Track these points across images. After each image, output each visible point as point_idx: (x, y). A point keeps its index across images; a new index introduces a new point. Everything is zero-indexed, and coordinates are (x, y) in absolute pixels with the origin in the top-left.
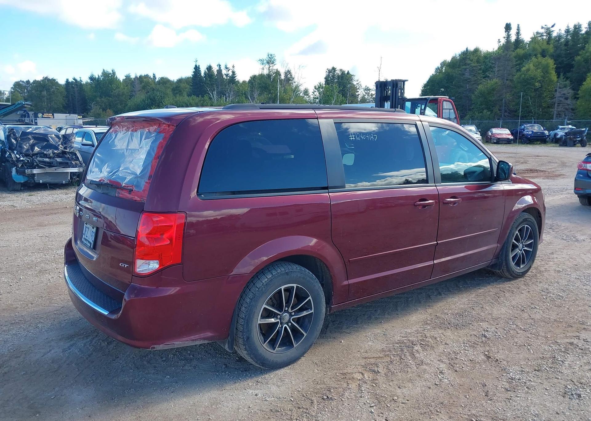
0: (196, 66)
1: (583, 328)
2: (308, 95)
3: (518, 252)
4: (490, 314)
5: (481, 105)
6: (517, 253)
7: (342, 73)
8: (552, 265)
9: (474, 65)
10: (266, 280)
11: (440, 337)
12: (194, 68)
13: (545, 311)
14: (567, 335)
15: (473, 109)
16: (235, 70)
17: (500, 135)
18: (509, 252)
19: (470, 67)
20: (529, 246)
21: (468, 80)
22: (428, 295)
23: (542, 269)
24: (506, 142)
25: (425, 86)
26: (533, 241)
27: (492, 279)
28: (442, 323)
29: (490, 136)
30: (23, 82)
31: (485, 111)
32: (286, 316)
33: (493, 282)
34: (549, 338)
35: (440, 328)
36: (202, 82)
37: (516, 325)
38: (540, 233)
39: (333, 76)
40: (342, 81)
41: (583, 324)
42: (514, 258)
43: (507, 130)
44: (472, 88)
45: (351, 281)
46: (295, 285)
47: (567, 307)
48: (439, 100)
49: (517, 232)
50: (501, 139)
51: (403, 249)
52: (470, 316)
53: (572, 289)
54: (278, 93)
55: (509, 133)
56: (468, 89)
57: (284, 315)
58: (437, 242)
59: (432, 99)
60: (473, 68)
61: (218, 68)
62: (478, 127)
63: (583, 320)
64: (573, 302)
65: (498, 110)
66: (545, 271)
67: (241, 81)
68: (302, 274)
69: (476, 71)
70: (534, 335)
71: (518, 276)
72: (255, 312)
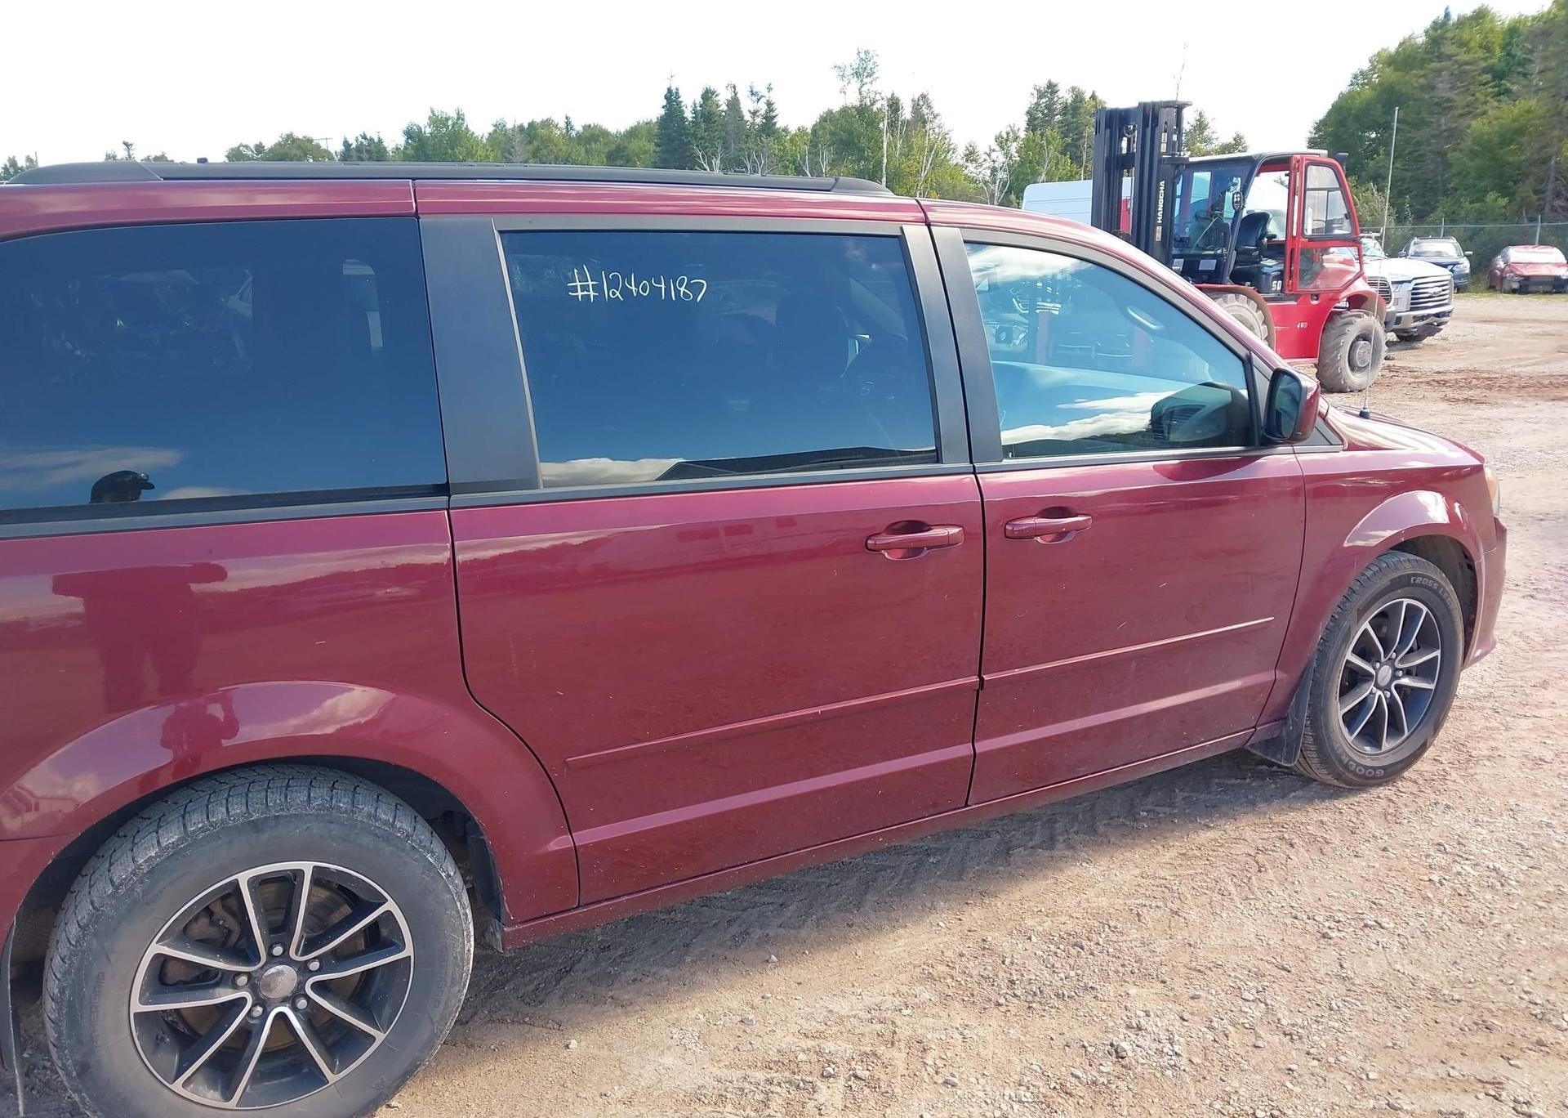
0: (669, 90)
1: (1534, 1039)
2: (976, 161)
3: (1371, 693)
4: (1190, 945)
5: (1480, 177)
6: (1365, 698)
7: (1077, 96)
8: (1524, 734)
9: (1467, 59)
10: (153, 854)
11: (945, 1046)
12: (666, 97)
13: (1411, 941)
14: (1453, 1073)
15: (1456, 189)
16: (774, 97)
17: (1531, 268)
18: (1327, 697)
19: (1452, 65)
20: (1424, 671)
21: (1445, 105)
22: (1006, 843)
23: (1481, 749)
24: (1548, 288)
25: (1320, 126)
26: (1438, 653)
27: (1273, 786)
28: (986, 978)
29: (1502, 271)
30: (247, 147)
31: (1491, 196)
32: (284, 978)
33: (1268, 800)
34: (1373, 1084)
35: (970, 1000)
36: (687, 135)
37: (1266, 1004)
38: (1469, 625)
39: (1050, 107)
40: (1075, 120)
41: (1541, 1019)
42: (1350, 719)
43: (1556, 250)
44: (1456, 127)
45: (585, 837)
46: (307, 867)
47: (1509, 927)
48: (1294, 162)
49: (1366, 625)
50: (1534, 280)
51: (819, 710)
52: (1111, 950)
53: (1556, 845)
54: (883, 156)
55: (1562, 258)
56: (1445, 131)
57: (273, 970)
58: (982, 680)
59: (1271, 160)
60: (1461, 69)
61: (728, 95)
62: (1464, 244)
63: (1552, 997)
64: (1540, 908)
65: (1532, 193)
66: (1489, 758)
67: (793, 129)
68: (332, 826)
69: (1474, 77)
70: (1315, 1063)
71: (1369, 778)
72: (103, 974)
